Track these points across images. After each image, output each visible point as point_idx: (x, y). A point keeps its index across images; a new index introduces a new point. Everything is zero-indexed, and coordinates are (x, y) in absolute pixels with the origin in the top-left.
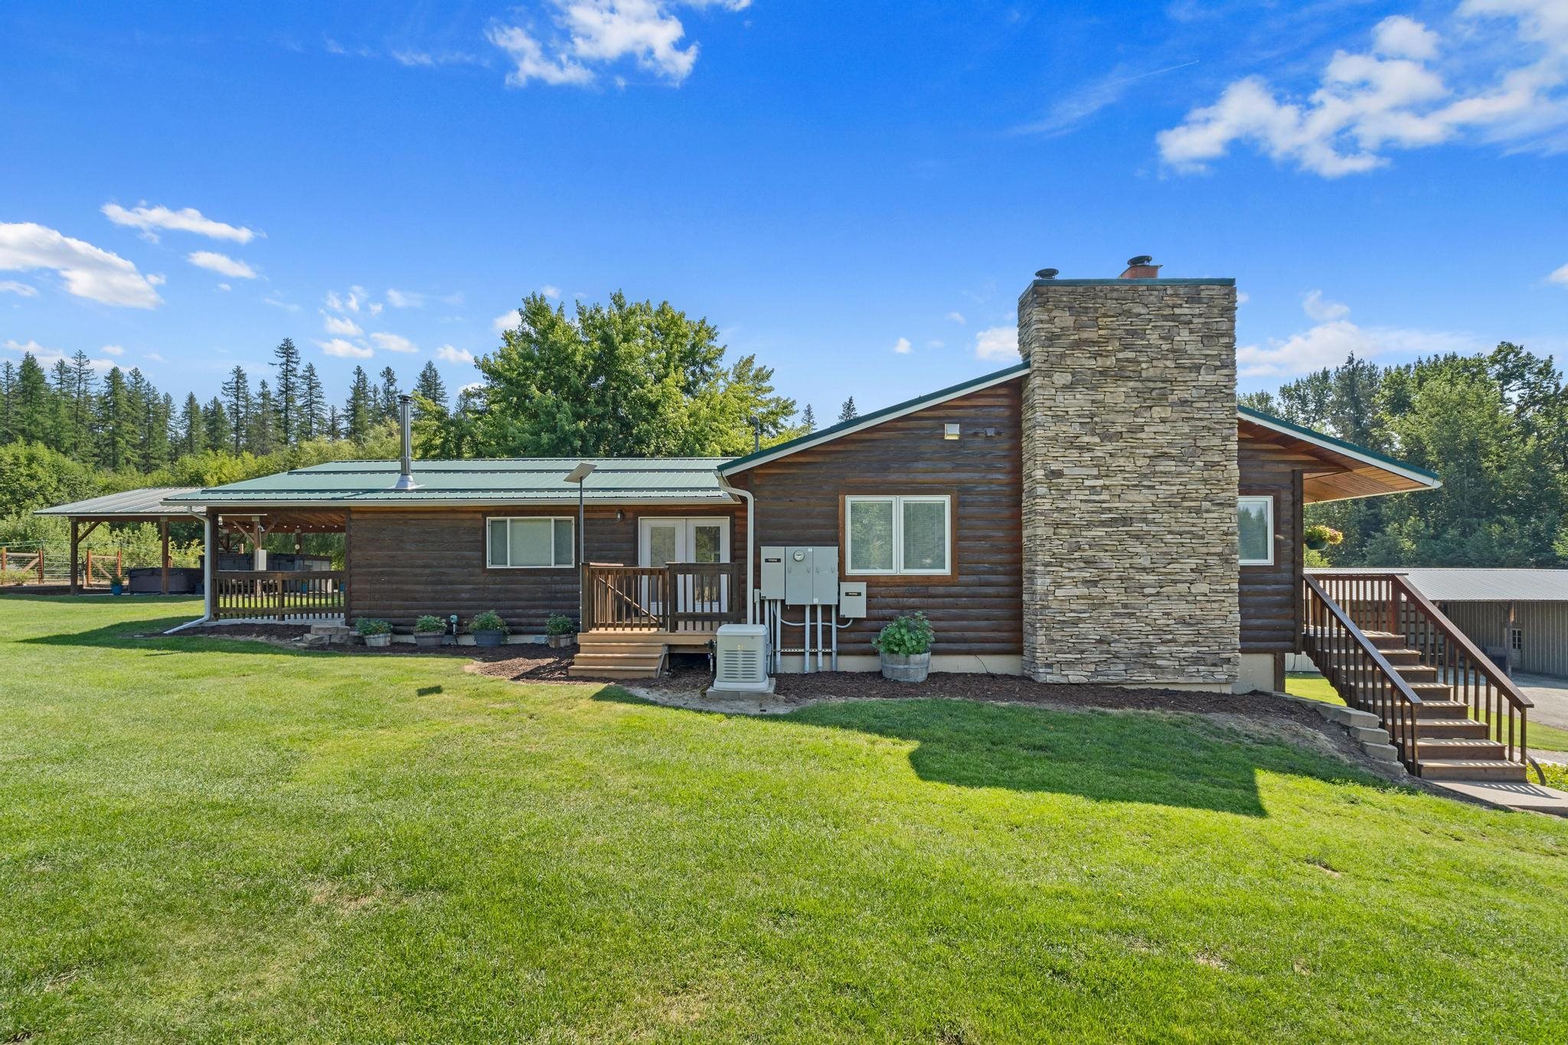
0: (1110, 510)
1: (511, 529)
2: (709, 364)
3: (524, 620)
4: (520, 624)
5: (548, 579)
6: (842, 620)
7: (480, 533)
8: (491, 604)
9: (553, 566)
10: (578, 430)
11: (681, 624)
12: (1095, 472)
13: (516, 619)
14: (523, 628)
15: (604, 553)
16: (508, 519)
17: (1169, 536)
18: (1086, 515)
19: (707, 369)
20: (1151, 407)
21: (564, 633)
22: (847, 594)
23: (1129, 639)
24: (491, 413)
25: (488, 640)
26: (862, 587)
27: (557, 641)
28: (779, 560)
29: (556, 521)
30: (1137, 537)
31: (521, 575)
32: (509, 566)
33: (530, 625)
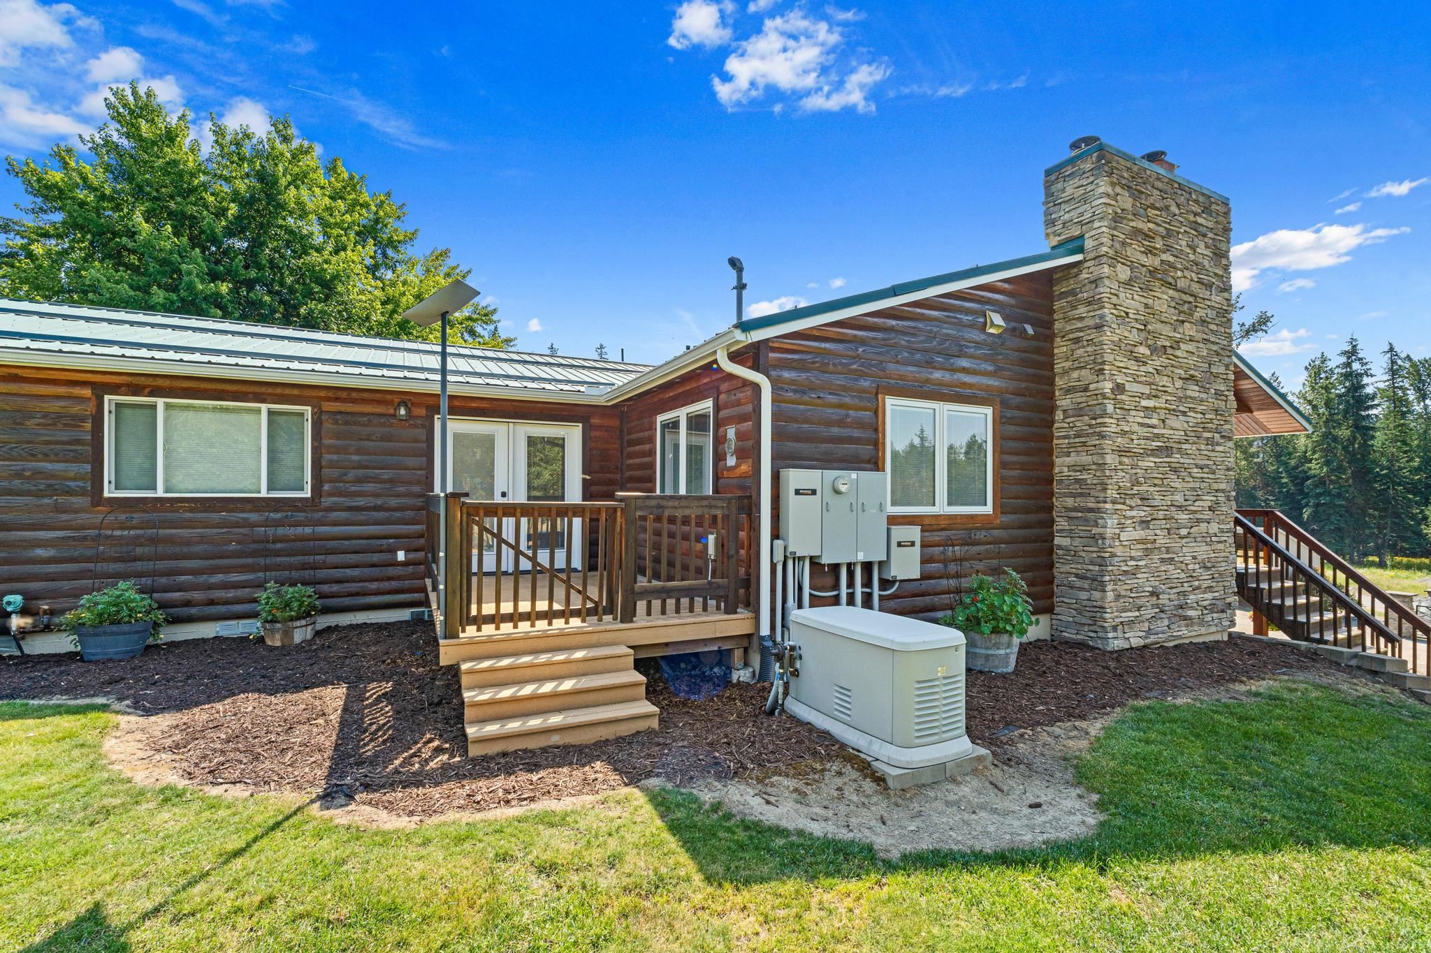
0: (1157, 436)
1: (166, 420)
2: (395, 248)
3: (197, 595)
4: (188, 603)
5: (254, 517)
6: (885, 584)
7: (88, 426)
8: (119, 567)
9: (264, 493)
10: (218, 294)
11: (641, 606)
12: (1146, 390)
13: (177, 595)
14: (193, 611)
15: (370, 472)
16: (160, 402)
17: (1196, 470)
18: (1143, 442)
19: (390, 252)
20: (1183, 322)
21: (298, 618)
22: (899, 545)
23: (1171, 588)
24: (30, 255)
25: (113, 645)
26: (914, 533)
27: (288, 634)
28: (814, 492)
29: (270, 413)
30: (1175, 470)
31: (191, 510)
32: (160, 493)
33: (211, 603)
